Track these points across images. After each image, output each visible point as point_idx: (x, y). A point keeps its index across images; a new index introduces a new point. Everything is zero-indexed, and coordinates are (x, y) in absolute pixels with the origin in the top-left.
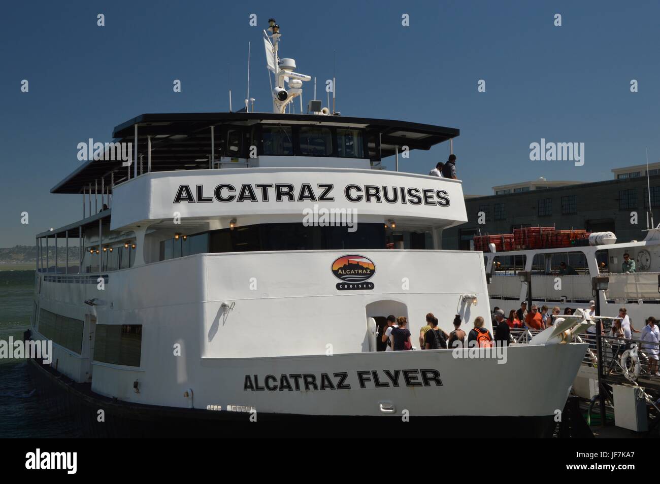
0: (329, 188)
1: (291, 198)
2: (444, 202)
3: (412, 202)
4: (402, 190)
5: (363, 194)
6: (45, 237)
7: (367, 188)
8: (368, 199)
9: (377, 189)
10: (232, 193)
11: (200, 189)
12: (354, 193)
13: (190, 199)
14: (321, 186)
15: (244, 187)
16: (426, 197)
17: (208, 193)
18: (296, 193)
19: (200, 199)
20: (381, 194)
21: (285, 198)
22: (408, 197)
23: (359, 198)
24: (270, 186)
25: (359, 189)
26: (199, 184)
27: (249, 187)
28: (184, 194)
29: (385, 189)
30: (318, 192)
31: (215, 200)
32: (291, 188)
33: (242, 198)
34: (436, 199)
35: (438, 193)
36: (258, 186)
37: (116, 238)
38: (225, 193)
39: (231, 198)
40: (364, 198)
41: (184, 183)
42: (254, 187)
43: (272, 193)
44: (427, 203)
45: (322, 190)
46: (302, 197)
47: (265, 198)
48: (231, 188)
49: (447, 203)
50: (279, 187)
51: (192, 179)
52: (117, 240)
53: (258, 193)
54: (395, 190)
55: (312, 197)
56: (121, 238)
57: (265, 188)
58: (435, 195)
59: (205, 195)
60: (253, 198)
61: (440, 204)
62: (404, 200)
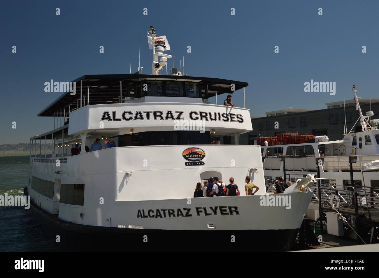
0: (181, 113)
1: (162, 118)
2: (240, 120)
3: (224, 120)
4: (219, 114)
5: (199, 116)
6: (34, 139)
7: (201, 113)
8: (201, 119)
9: (206, 114)
10: (131, 116)
11: (114, 113)
12: (194, 116)
13: (109, 119)
14: (177, 112)
15: (137, 113)
16: (231, 118)
17: (119, 115)
18: (164, 116)
19: (115, 119)
20: (208, 116)
21: (159, 118)
22: (222, 118)
23: (197, 118)
24: (151, 112)
25: (196, 113)
26: (114, 111)
27: (140, 113)
28: (106, 117)
29: (210, 114)
30: (175, 115)
31: (122, 119)
32: (161, 113)
33: (136, 118)
34: (236, 119)
36: (145, 112)
37: (71, 139)
38: (127, 116)
39: (131, 118)
40: (199, 118)
41: (106, 111)
42: (142, 113)
43: (152, 115)
44: (231, 120)
45: (178, 114)
46: (167, 118)
47: (148, 118)
48: (130, 113)
49: (242, 121)
50: (155, 113)
51: (110, 109)
52: (72, 140)
53: (145, 116)
54: (215, 114)
55: (172, 118)
56: (74, 139)
57: (148, 113)
58: (236, 117)
59: (117, 117)
60: (142, 118)
61: (239, 121)
62: (220, 119)
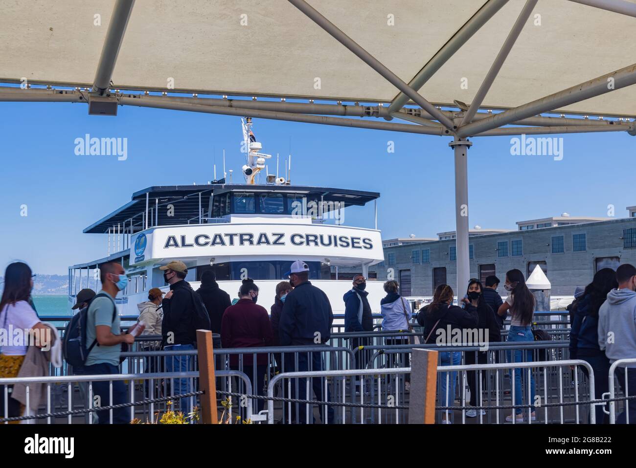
0: (282, 235)
1: (251, 243)
2: (368, 246)
3: (342, 246)
4: (335, 237)
5: (304, 240)
6: (86, 268)
7: (307, 236)
8: (308, 244)
9: (316, 237)
10: (207, 240)
11: (183, 238)
12: (297, 240)
13: (176, 245)
14: (274, 234)
15: (216, 236)
16: (353, 243)
17: (190, 240)
18: (255, 239)
19: (184, 245)
20: (319, 241)
21: (247, 243)
22: (339, 242)
23: (301, 243)
24: (236, 235)
25: (301, 237)
26: (183, 234)
27: (220, 236)
28: (171, 242)
29: (322, 237)
30: (272, 239)
31: (195, 245)
32: (251, 236)
33: (214, 243)
34: (362, 244)
35: (364, 241)
36: (226, 235)
37: (133, 270)
38: (202, 240)
39: (206, 244)
40: (305, 244)
41: (172, 235)
42: (223, 236)
43: (236, 239)
44: (353, 246)
45: (276, 237)
46: (259, 242)
47: (232, 243)
48: (207, 237)
49: (371, 247)
50: (241, 236)
51: (177, 231)
52: (134, 272)
53: (227, 240)
54: (330, 237)
55: (268, 242)
56: (137, 271)
57: (231, 236)
58: (361, 242)
59: (187, 242)
60: (223, 243)
61: (365, 247)
62: (336, 245)
